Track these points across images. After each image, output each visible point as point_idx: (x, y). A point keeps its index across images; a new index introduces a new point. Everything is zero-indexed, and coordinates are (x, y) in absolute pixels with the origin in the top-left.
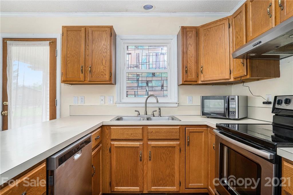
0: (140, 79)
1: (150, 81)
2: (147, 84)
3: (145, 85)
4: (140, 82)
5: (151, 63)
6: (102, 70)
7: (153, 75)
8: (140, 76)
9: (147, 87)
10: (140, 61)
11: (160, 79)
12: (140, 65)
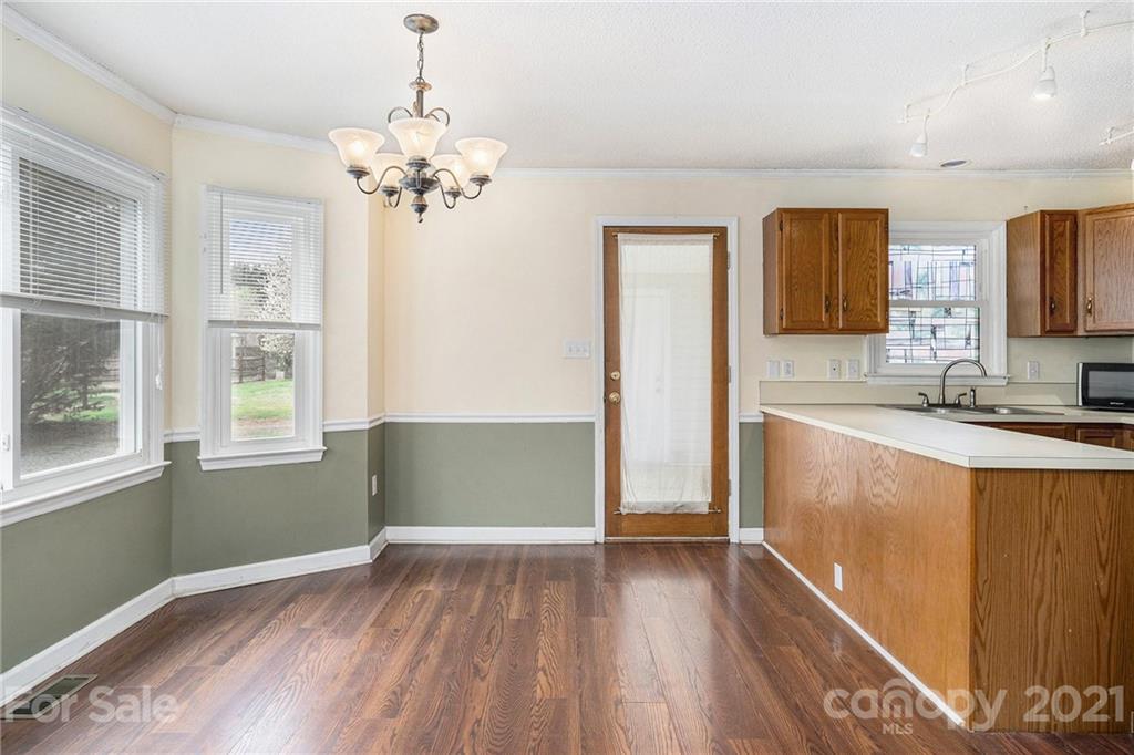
0: (918, 321)
1: (940, 326)
2: (934, 333)
3: (929, 335)
4: (916, 328)
5: (938, 284)
6: (869, 306)
7: (946, 312)
8: (918, 314)
9: (933, 340)
10: (914, 281)
11: (963, 321)
12: (914, 290)
